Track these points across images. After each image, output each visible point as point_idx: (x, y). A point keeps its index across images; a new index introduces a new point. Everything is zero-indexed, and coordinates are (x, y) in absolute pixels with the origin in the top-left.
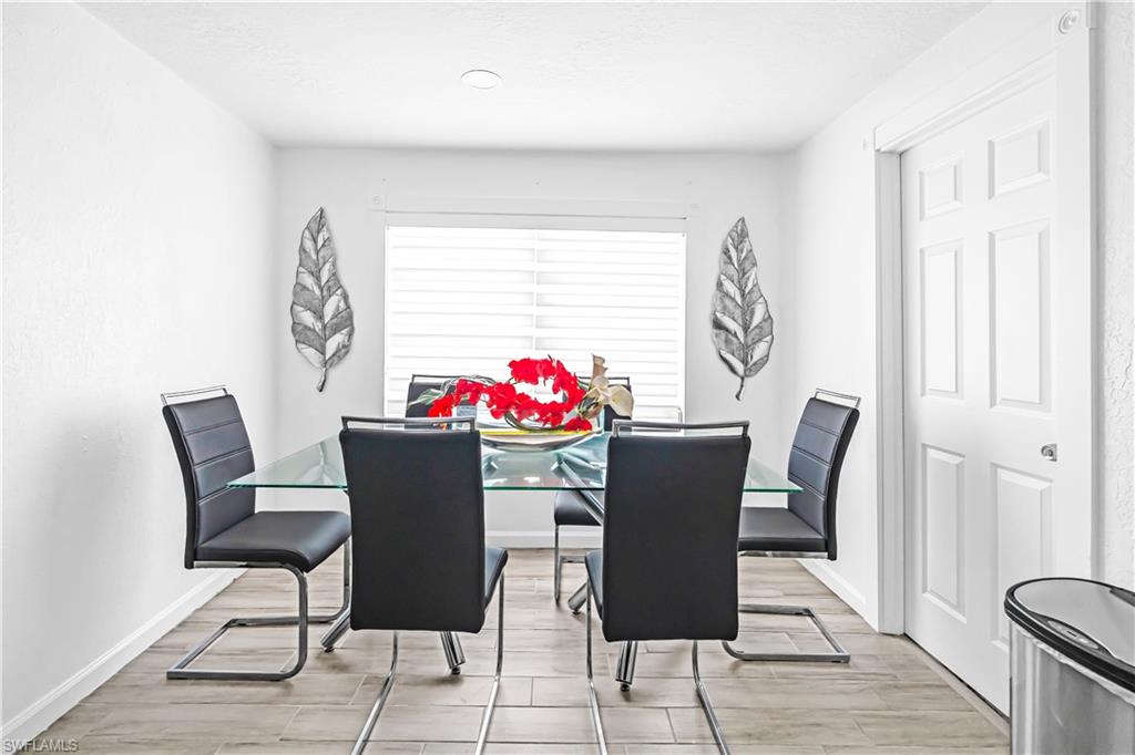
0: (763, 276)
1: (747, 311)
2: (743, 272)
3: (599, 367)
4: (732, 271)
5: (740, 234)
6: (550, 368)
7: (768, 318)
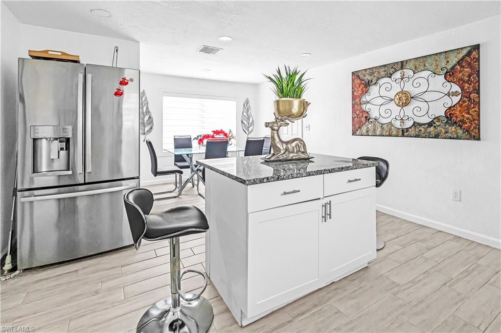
0: (252, 112)
1: (249, 119)
2: (248, 111)
3: (230, 131)
4: (245, 110)
5: (247, 102)
6: (222, 132)
7: (253, 121)
